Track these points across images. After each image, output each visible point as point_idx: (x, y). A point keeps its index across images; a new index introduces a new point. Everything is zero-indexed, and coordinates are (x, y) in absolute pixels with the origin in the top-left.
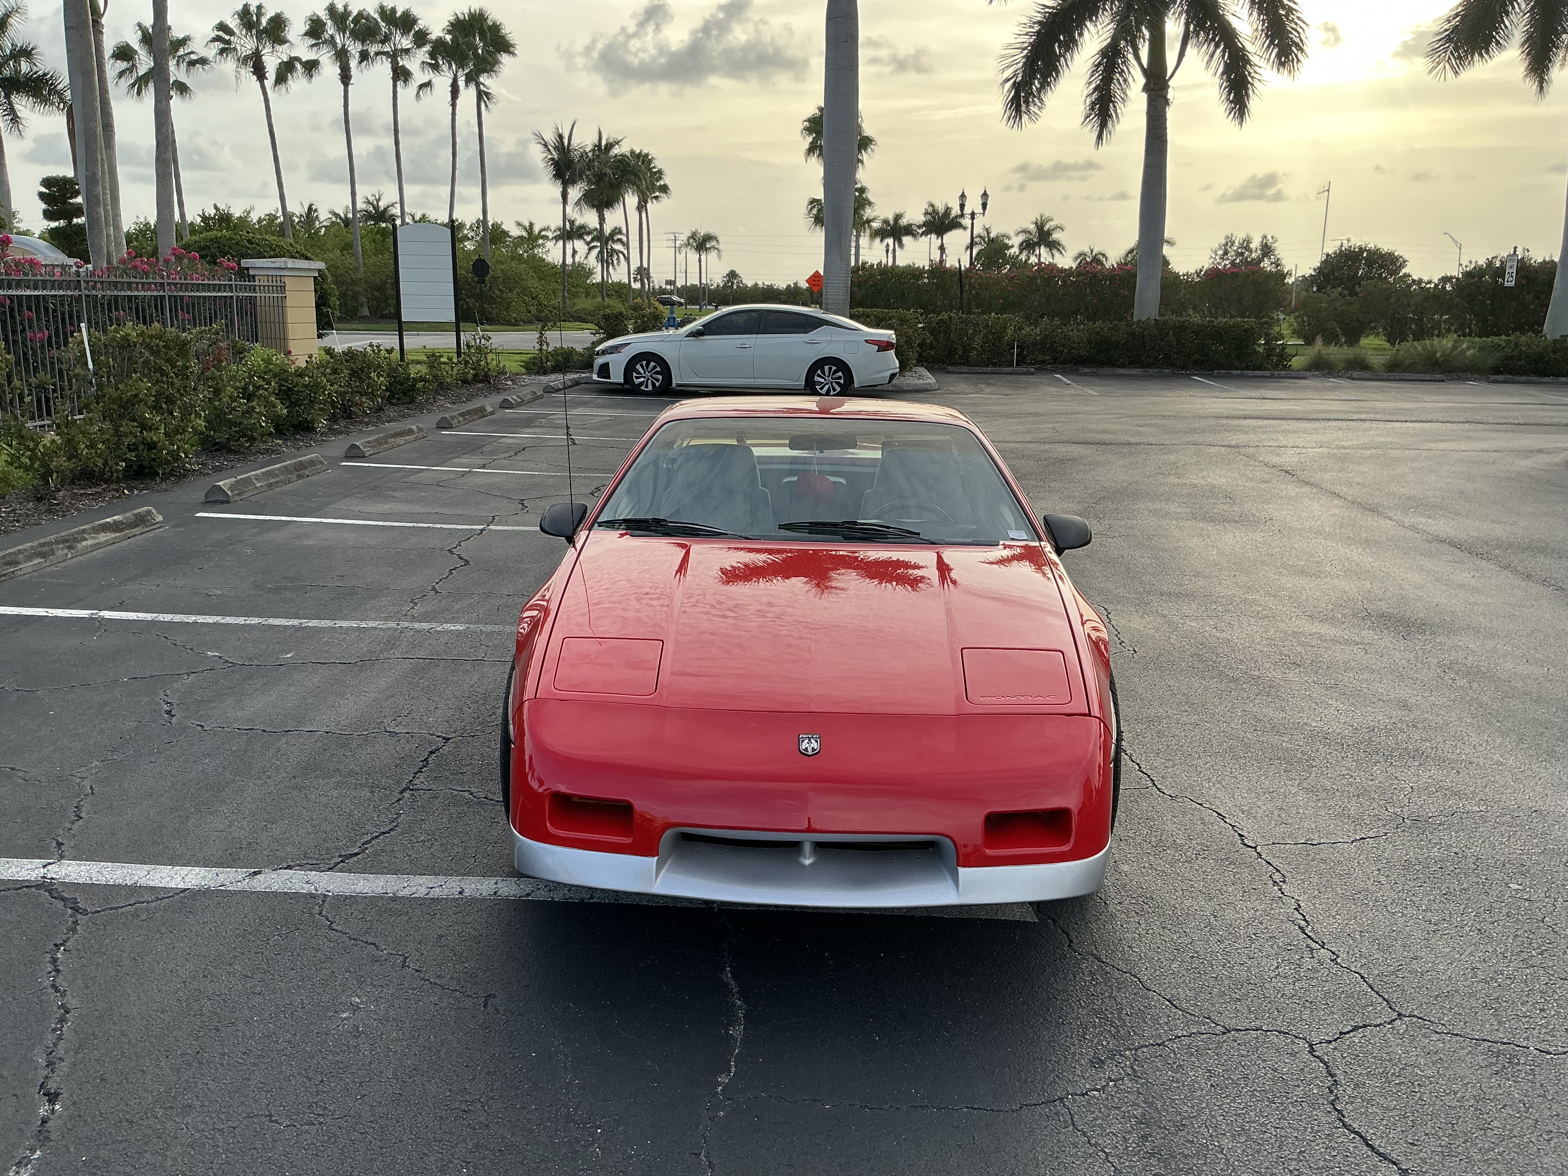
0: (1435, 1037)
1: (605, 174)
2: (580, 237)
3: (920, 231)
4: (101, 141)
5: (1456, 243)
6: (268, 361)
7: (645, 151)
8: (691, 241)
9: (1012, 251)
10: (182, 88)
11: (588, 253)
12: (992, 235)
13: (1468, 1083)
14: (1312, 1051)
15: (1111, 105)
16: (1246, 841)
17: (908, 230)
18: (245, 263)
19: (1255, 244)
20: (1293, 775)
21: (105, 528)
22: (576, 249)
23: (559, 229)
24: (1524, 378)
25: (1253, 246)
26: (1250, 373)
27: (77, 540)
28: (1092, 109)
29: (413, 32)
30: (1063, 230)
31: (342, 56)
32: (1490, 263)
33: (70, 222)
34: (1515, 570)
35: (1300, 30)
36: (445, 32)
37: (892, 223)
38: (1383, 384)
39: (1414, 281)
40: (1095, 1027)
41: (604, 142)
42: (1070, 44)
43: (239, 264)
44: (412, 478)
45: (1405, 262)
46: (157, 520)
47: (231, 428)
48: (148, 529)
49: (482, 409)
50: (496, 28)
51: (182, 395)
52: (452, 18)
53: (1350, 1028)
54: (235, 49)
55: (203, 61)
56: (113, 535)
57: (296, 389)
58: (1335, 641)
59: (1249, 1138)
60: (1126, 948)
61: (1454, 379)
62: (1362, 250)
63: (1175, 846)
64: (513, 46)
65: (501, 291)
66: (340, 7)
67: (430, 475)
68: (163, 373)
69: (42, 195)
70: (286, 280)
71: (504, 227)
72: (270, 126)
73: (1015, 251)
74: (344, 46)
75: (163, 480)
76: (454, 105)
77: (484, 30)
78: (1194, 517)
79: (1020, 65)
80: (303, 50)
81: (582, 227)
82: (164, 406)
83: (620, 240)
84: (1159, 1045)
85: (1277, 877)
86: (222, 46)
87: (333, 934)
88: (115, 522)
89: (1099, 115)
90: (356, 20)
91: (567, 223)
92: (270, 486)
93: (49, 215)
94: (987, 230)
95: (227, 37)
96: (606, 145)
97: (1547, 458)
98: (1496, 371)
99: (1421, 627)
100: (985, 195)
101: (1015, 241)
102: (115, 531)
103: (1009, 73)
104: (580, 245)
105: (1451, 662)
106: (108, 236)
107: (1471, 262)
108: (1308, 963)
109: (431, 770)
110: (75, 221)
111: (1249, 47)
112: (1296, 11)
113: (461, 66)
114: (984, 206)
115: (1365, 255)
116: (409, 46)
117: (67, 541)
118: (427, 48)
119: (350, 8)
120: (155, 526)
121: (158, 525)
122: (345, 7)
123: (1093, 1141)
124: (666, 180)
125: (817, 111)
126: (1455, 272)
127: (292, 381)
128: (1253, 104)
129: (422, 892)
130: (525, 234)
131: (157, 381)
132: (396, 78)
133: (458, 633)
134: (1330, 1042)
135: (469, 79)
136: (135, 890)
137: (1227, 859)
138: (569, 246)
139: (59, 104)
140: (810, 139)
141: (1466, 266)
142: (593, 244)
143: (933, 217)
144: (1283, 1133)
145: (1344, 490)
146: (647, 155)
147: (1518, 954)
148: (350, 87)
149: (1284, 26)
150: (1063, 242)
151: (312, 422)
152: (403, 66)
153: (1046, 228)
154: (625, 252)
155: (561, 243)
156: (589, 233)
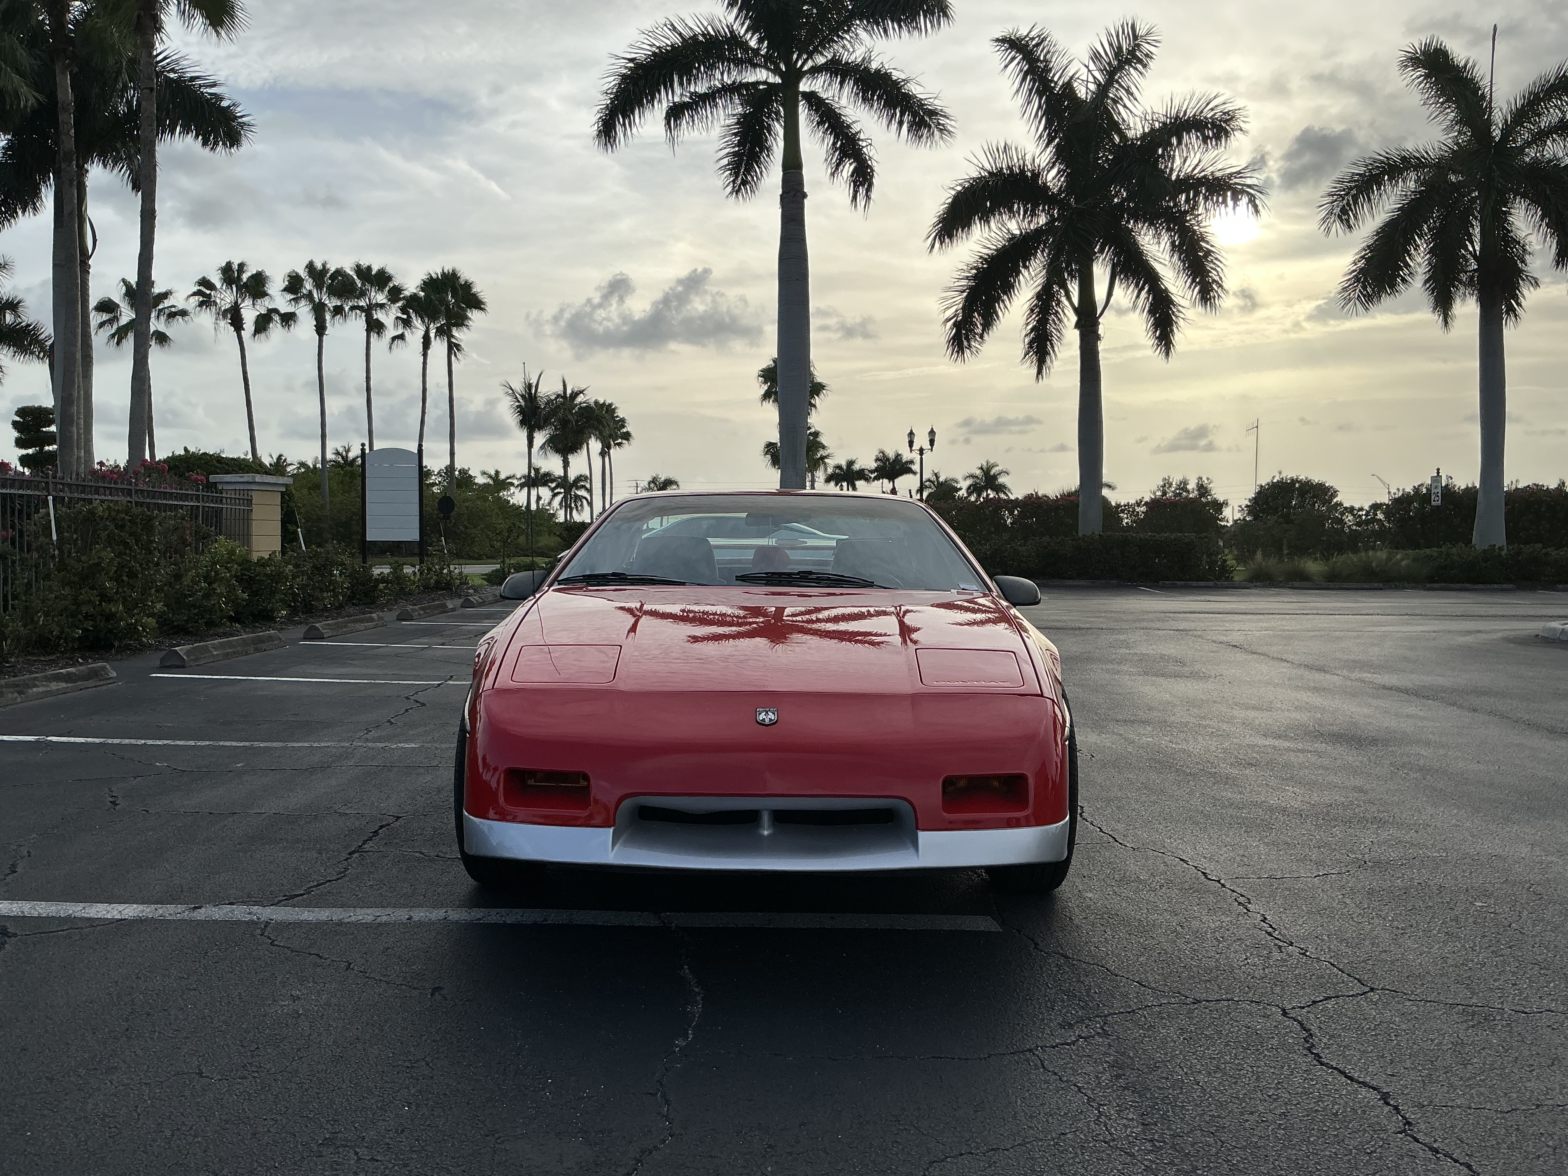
0: (1408, 1003)
1: (569, 421)
2: (545, 484)
3: (873, 476)
4: (79, 369)
5: (1384, 484)
6: (232, 552)
7: (608, 402)
8: (652, 485)
9: (960, 493)
10: (162, 338)
11: (552, 500)
12: (941, 479)
13: (1445, 1033)
14: (1285, 1013)
15: (1048, 343)
16: (1209, 877)
17: (862, 475)
18: (213, 478)
19: (1192, 486)
20: (1254, 833)
21: (58, 678)
22: (541, 495)
23: (524, 477)
24: (1459, 585)
25: (1189, 487)
26: (1195, 584)
27: (28, 686)
28: (1031, 347)
29: (387, 288)
30: (1008, 474)
31: (319, 310)
32: (1417, 490)
33: (42, 449)
34: (1461, 707)
35: (1218, 269)
36: (419, 289)
37: (845, 467)
38: (1323, 591)
39: (1346, 508)
40: (1063, 1001)
41: (569, 392)
42: (1008, 288)
43: (207, 479)
44: (369, 652)
45: (1335, 492)
46: (111, 676)
47: (190, 611)
48: (101, 683)
49: (444, 606)
50: (468, 286)
51: (144, 569)
52: (425, 277)
53: (1322, 998)
54: (215, 303)
55: (183, 313)
56: (64, 685)
57: (258, 578)
58: (1289, 750)
59: (1225, 1074)
60: (1092, 948)
61: (1391, 588)
62: (1293, 481)
63: (1138, 880)
64: (483, 303)
65: (466, 527)
66: (319, 266)
67: (388, 649)
68: (126, 545)
69: (15, 424)
70: (254, 494)
71: (470, 472)
72: (245, 373)
73: (963, 493)
74: (320, 300)
75: (117, 652)
76: (425, 355)
77: (456, 288)
78: (1146, 674)
79: (961, 306)
80: (281, 302)
81: (548, 474)
82: (125, 578)
83: (583, 487)
84: (1129, 1012)
85: (1241, 899)
86: (201, 299)
87: (274, 948)
88: (68, 674)
89: (1036, 353)
90: (334, 276)
91: (533, 471)
92: (227, 655)
93: (20, 443)
94: (936, 475)
95: (208, 292)
96: (571, 395)
97: (1484, 636)
98: (1431, 580)
99: (1374, 742)
100: (932, 433)
101: (964, 485)
102: (67, 682)
103: (950, 313)
104: (545, 492)
105: (1404, 763)
106: (79, 458)
107: (1398, 490)
108: (1276, 955)
109: (381, 839)
110: (47, 448)
111: (1172, 289)
112: (1213, 252)
113: (433, 318)
114: (932, 442)
115: (1297, 485)
116: (385, 301)
117: (18, 686)
118: (400, 304)
119: (328, 266)
120: (109, 682)
121: (111, 681)
122: (324, 265)
123: (1065, 1079)
124: (628, 428)
125: (772, 363)
126: (1384, 499)
127: (255, 570)
128: (1179, 338)
129: (370, 918)
130: (491, 482)
131: (120, 553)
132: (369, 331)
133: (414, 749)
134: (1303, 1008)
135: (440, 332)
136: (69, 919)
137: (1191, 889)
138: (534, 492)
139: (39, 353)
140: (766, 387)
141: (1395, 494)
142: (556, 491)
143: (885, 463)
144: (1260, 1070)
145: (1290, 657)
146: (610, 405)
147: (1487, 948)
148: (325, 337)
149: (1204, 266)
150: (1009, 485)
151: (272, 610)
152: (377, 319)
153: (992, 473)
154: (589, 498)
155: (526, 489)
156: (552, 481)
